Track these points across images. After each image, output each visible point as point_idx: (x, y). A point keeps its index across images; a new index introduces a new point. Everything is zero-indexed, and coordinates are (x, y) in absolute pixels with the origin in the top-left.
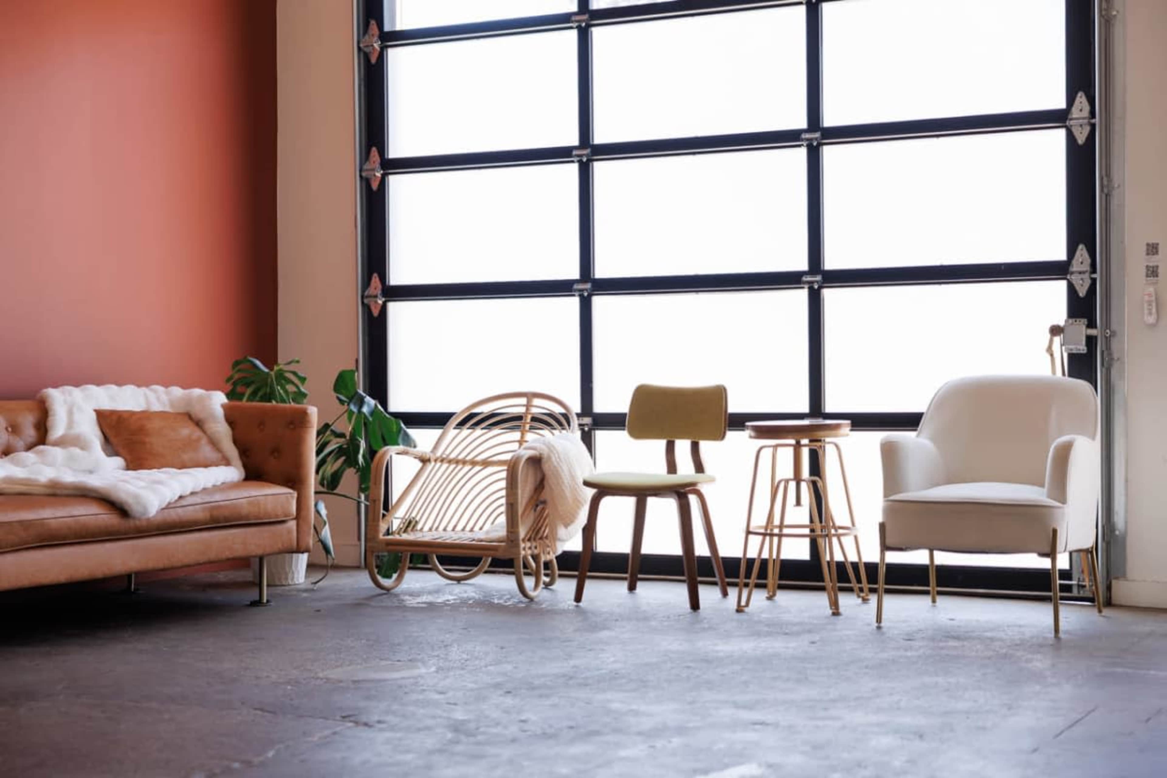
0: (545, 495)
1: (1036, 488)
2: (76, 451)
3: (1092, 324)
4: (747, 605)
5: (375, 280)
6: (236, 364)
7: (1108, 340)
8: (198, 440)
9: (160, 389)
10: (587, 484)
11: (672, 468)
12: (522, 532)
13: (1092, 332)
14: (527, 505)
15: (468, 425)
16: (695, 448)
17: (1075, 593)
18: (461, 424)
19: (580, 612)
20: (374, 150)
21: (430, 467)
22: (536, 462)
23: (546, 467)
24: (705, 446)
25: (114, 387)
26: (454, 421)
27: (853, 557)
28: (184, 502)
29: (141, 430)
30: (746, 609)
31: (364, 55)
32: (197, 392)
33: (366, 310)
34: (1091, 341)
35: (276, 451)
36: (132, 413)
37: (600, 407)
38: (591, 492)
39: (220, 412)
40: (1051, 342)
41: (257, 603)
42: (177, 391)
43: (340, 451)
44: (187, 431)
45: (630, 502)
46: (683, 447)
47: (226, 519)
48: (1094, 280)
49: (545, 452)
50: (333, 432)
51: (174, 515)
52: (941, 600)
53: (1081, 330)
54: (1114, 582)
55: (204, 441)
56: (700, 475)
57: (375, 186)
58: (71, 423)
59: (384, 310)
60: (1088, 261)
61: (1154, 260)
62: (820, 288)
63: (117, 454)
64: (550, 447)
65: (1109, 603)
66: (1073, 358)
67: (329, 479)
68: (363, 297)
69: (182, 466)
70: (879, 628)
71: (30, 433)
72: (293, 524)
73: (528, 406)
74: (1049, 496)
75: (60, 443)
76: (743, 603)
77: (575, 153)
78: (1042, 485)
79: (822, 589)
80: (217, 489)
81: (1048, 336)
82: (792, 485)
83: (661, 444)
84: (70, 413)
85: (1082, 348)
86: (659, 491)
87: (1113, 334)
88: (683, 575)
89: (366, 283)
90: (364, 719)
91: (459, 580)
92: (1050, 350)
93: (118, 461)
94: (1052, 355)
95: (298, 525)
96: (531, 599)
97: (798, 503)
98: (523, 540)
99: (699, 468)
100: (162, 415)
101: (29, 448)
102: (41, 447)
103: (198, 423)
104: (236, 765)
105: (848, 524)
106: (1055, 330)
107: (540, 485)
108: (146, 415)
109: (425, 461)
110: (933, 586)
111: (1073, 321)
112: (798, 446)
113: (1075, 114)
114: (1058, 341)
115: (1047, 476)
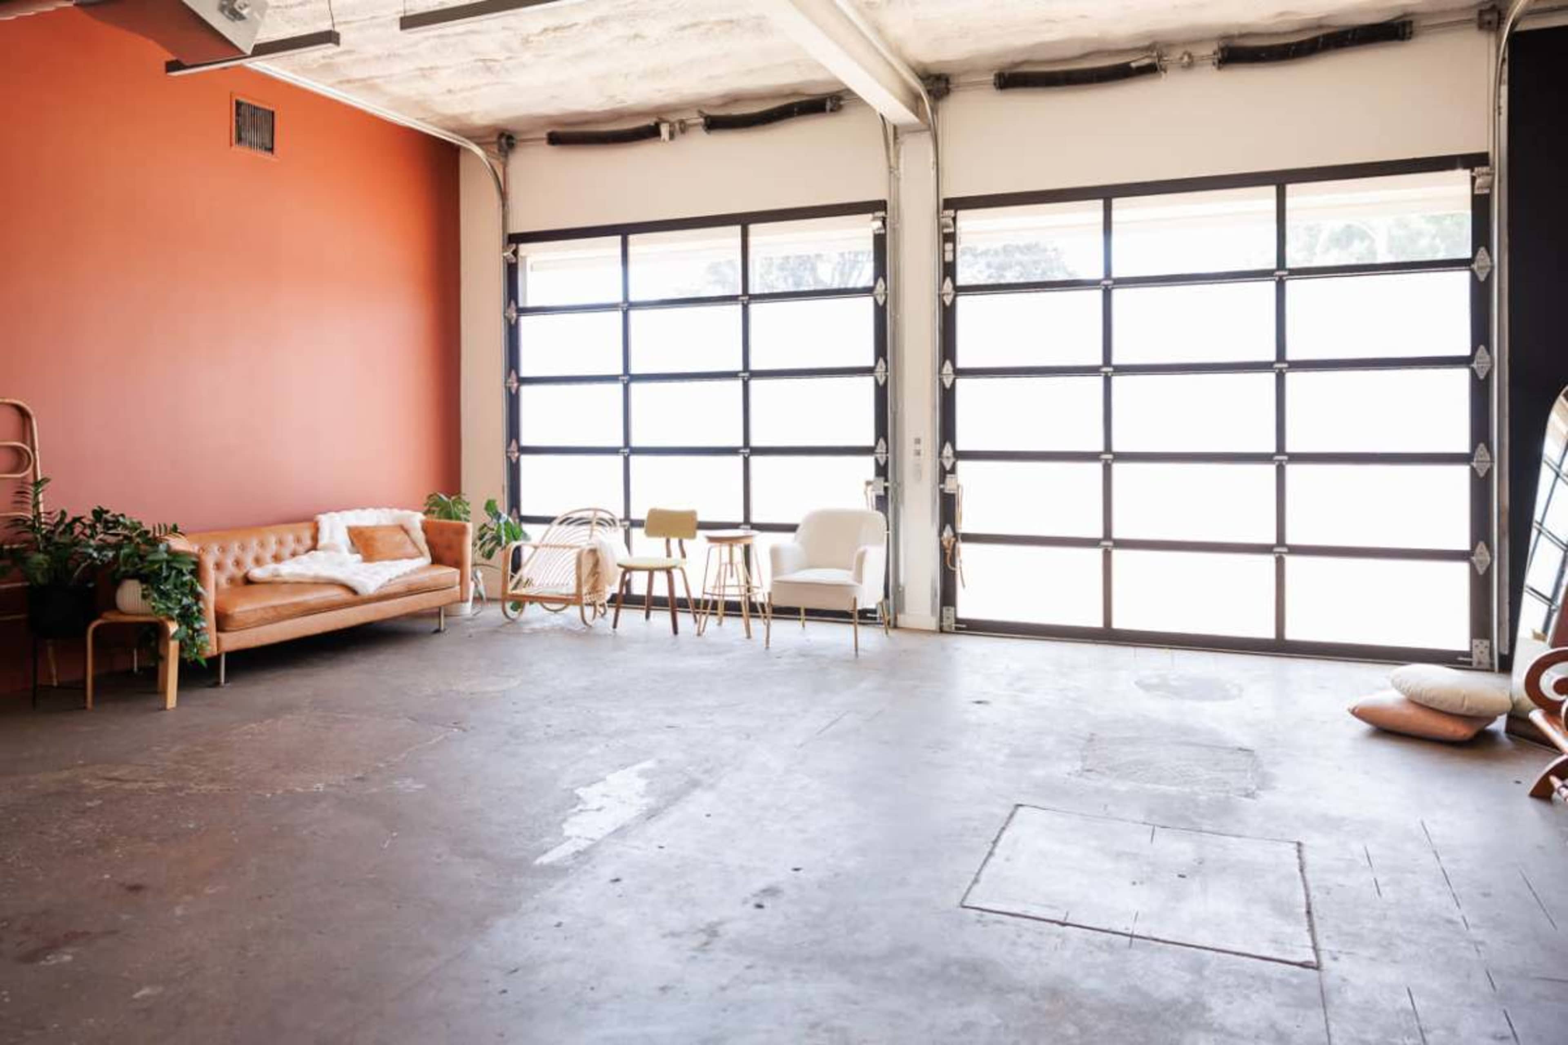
0: (599, 570)
1: (849, 573)
2: (332, 553)
3: (886, 480)
4: (703, 631)
5: (514, 443)
6: (430, 497)
7: (895, 490)
8: (405, 543)
9: (386, 510)
10: (620, 566)
11: (669, 555)
12: (585, 590)
13: (886, 484)
14: (588, 576)
15: (566, 523)
16: (681, 543)
17: (878, 621)
18: (561, 523)
19: (615, 636)
20: (513, 373)
21: (538, 551)
22: (593, 551)
23: (599, 554)
24: (686, 543)
25: (358, 511)
26: (557, 521)
28: (392, 582)
29: (372, 538)
30: (703, 634)
31: (508, 320)
32: (408, 512)
33: (509, 461)
34: (886, 489)
35: (449, 547)
36: (367, 528)
37: (634, 516)
38: (622, 570)
39: (418, 525)
40: (867, 489)
41: (438, 631)
42: (396, 512)
43: (493, 538)
44: (400, 537)
45: (646, 574)
46: (674, 542)
47: (417, 590)
48: (887, 458)
49: (598, 547)
50: (489, 528)
51: (385, 591)
52: (807, 624)
53: (881, 483)
54: (898, 616)
55: (409, 542)
56: (684, 560)
57: (513, 391)
58: (331, 537)
59: (518, 459)
60: (885, 447)
61: (918, 447)
62: (749, 456)
63: (358, 552)
64: (601, 543)
65: (895, 627)
66: (878, 498)
67: (487, 553)
68: (507, 452)
69: (395, 559)
70: (767, 648)
71: (308, 542)
72: (458, 588)
73: (595, 514)
74: (855, 580)
75: (325, 549)
76: (701, 629)
77: (621, 378)
78: (852, 570)
80: (413, 572)
81: (863, 486)
82: (729, 567)
83: (663, 540)
84: (331, 532)
85: (882, 493)
86: (660, 569)
87: (899, 485)
88: (668, 606)
89: (509, 445)
90: (464, 725)
91: (556, 611)
92: (865, 493)
93: (359, 557)
94: (867, 497)
95: (461, 589)
96: (590, 626)
97: (732, 575)
98: (586, 595)
99: (684, 555)
100: (386, 528)
101: (308, 551)
102: (313, 552)
103: (406, 532)
104: (382, 765)
105: (759, 585)
106: (868, 483)
107: (596, 564)
108: (375, 529)
109: (536, 548)
110: (803, 616)
111: (877, 478)
112: (731, 546)
113: (878, 369)
114: (870, 488)
115: (854, 567)
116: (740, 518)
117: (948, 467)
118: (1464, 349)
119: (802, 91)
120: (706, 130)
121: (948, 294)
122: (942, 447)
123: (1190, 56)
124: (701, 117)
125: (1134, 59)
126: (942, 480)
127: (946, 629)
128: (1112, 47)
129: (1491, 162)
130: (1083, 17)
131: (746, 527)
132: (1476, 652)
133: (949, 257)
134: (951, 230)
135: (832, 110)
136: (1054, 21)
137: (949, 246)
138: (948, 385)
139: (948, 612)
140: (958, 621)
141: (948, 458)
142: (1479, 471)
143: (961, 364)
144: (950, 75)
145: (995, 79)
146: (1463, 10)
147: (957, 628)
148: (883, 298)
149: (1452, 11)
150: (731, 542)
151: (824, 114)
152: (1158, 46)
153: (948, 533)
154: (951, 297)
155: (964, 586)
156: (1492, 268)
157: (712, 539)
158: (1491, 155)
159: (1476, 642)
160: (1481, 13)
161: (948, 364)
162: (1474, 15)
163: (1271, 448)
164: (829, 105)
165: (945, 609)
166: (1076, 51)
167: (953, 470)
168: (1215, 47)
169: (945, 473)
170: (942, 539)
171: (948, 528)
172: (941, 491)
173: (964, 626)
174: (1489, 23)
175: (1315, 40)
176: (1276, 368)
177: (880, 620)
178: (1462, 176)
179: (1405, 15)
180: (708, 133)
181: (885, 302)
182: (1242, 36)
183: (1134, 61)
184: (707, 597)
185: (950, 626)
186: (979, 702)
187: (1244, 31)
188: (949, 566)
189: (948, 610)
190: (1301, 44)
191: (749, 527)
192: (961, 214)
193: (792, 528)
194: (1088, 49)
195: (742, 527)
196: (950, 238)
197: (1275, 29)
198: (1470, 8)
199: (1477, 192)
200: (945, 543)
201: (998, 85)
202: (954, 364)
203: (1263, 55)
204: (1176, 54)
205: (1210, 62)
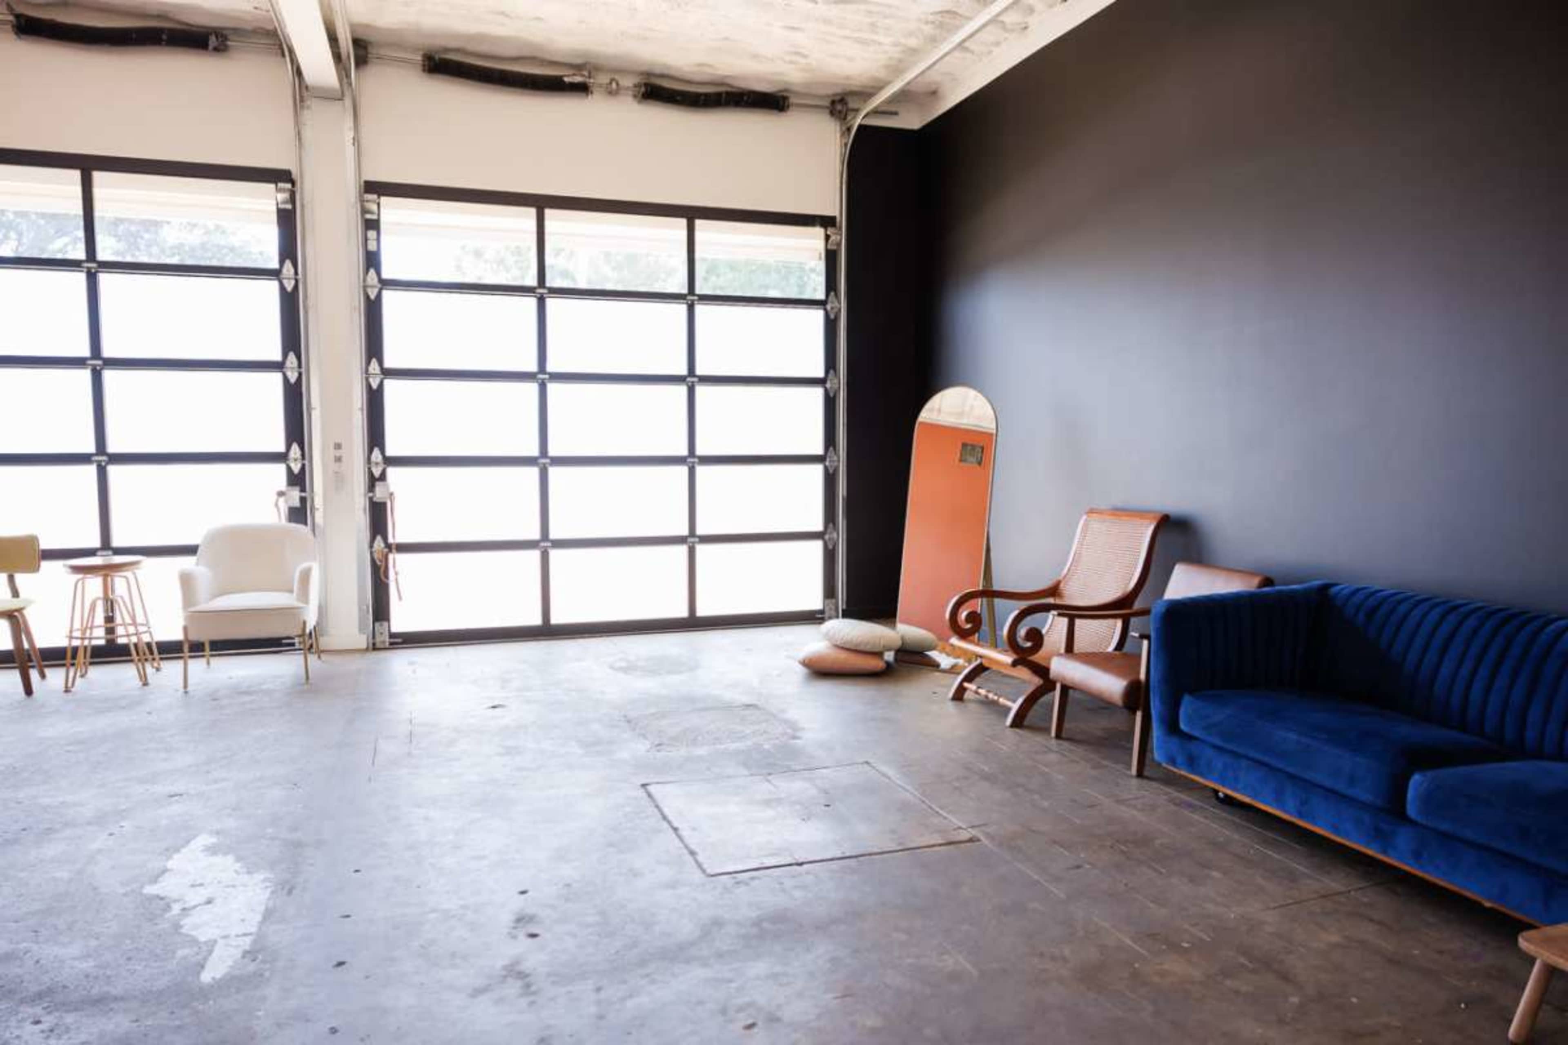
1: (287, 595)
3: (302, 490)
4: (73, 685)
7: (313, 499)
13: (303, 494)
16: (11, 579)
27: (146, 638)
30: (73, 690)
34: (303, 500)
40: (277, 501)
48: (302, 465)
52: (215, 661)
53: (295, 495)
60: (298, 453)
61: (338, 453)
66: (293, 509)
74: (298, 600)
76: (70, 684)
78: (291, 591)
79: (131, 661)
81: (275, 497)
85: (297, 504)
87: (316, 495)
88: (14, 662)
92: (276, 505)
94: (278, 510)
99: (15, 593)
106: (281, 494)
110: (207, 652)
111: (290, 488)
112: (105, 577)
113: (288, 364)
114: (282, 500)
115: (295, 589)
116: (96, 543)
117: (377, 472)
118: (820, 373)
119: (171, 15)
120: (16, 33)
121: (373, 287)
122: (371, 451)
123: (618, 84)
124: (12, 14)
125: (567, 74)
126: (371, 487)
127: (378, 645)
128: (548, 57)
129: (838, 224)
130: (538, 19)
131: (105, 553)
132: (827, 609)
133: (372, 246)
134: (375, 217)
135: (216, 49)
136: (507, 16)
137: (372, 234)
138: (375, 386)
139: (382, 627)
140: (392, 636)
141: (377, 464)
142: (829, 468)
143: (388, 364)
144: (370, 43)
145: (423, 61)
146: (821, 97)
147: (391, 644)
148: (293, 282)
149: (815, 96)
150: (103, 572)
151: (204, 52)
152: (588, 67)
153: (379, 543)
154: (376, 291)
155: (400, 598)
156: (840, 310)
157: (77, 569)
158: (838, 220)
159: (828, 601)
160: (833, 103)
161: (374, 364)
162: (827, 103)
163: (684, 452)
164: (213, 41)
165: (377, 624)
166: (513, 53)
167: (383, 477)
168: (636, 80)
169: (373, 481)
170: (374, 549)
171: (379, 538)
172: (371, 499)
173: (399, 640)
174: (840, 112)
175: (719, 95)
176: (689, 382)
177: (300, 645)
178: (818, 232)
179: (786, 90)
180: (20, 38)
181: (296, 287)
182: (662, 76)
183: (568, 76)
184: (76, 643)
185: (384, 642)
186: (494, 707)
187: (666, 72)
188: (383, 577)
189: (381, 625)
190: (706, 95)
191: (110, 552)
192: (384, 200)
193: (190, 550)
194: (525, 53)
195: (99, 553)
196: (372, 225)
197: (689, 77)
198: (828, 96)
199: (829, 247)
200: (376, 556)
201: (427, 68)
202: (381, 362)
203: (678, 98)
204: (603, 79)
205: (630, 93)
